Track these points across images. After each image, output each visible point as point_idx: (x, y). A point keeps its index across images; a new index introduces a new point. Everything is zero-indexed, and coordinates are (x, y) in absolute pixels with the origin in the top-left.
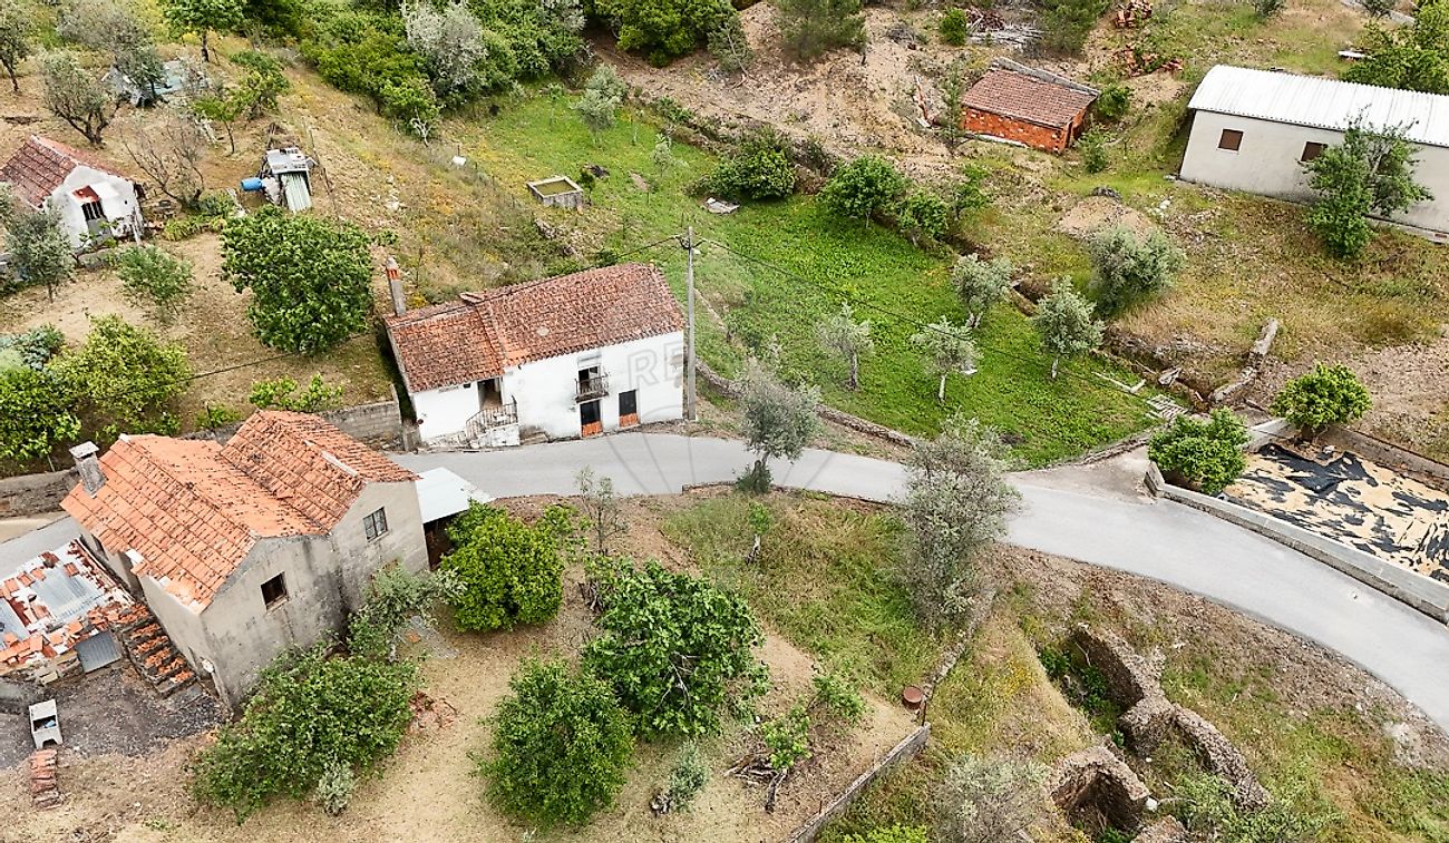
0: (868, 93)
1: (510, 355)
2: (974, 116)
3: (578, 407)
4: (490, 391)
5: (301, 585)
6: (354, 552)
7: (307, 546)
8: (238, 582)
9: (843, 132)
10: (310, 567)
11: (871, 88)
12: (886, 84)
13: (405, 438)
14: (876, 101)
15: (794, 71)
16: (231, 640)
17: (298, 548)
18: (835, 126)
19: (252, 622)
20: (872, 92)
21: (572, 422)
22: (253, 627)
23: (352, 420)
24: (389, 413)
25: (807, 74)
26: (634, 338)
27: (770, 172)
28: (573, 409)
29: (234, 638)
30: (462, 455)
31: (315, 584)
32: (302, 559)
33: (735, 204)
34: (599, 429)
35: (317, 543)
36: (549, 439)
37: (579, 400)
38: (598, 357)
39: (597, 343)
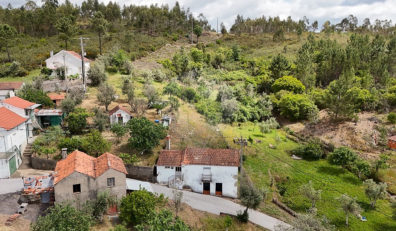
0: (355, 133)
1: (184, 162)
2: (394, 144)
3: (202, 183)
4: (179, 169)
5: (85, 190)
6: (103, 187)
7: (89, 179)
8: (66, 181)
9: (344, 143)
10: (88, 186)
11: (356, 132)
12: (362, 131)
13: (153, 179)
14: (357, 135)
15: (332, 125)
16: (61, 197)
17: (86, 178)
18: (341, 141)
19: (67, 195)
20: (356, 133)
21: (201, 188)
22: (68, 196)
23: (141, 170)
24: (150, 170)
25: (336, 126)
26: (221, 165)
27: (313, 149)
28: (201, 184)
29: (62, 197)
30: (165, 187)
31: (89, 192)
32: (87, 182)
33: (301, 157)
34: (209, 194)
35: (92, 180)
36: (192, 191)
37: (202, 181)
38: (210, 168)
39: (210, 164)
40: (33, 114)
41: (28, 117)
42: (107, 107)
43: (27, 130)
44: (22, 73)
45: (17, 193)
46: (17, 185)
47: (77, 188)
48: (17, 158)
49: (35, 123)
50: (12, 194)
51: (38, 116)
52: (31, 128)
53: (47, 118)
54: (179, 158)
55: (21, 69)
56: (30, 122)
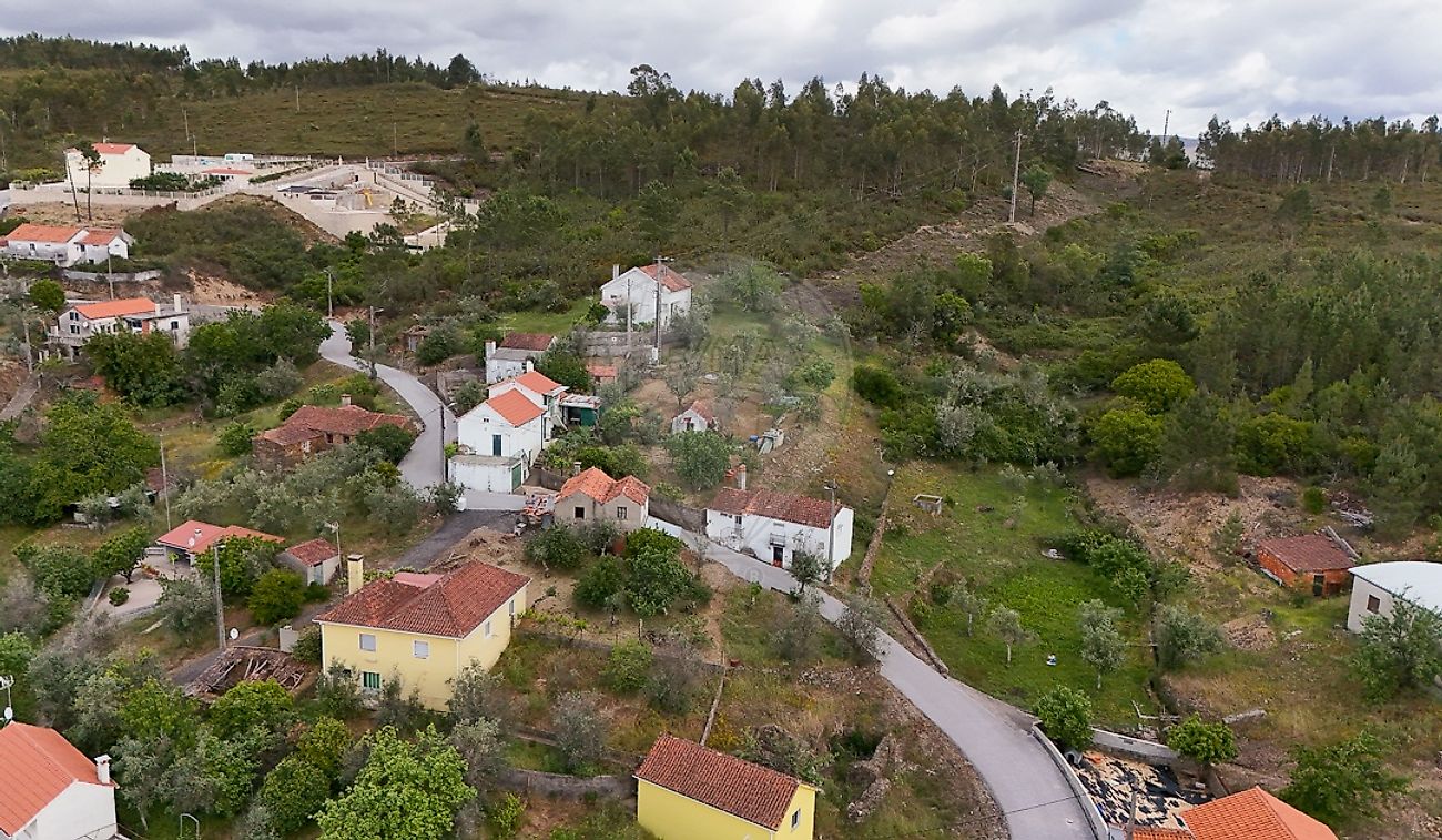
1: (748, 509)
3: (772, 547)
4: (739, 521)
5: (588, 515)
6: (610, 517)
8: (572, 503)
10: (593, 513)
13: (699, 528)
17: (592, 502)
19: (568, 519)
21: (770, 555)
22: (569, 521)
23: (685, 512)
24: (697, 514)
26: (801, 523)
28: (769, 548)
29: (560, 519)
31: (591, 518)
32: (593, 506)
34: (780, 566)
35: (598, 505)
36: (755, 557)
37: (772, 544)
38: (783, 525)
39: (784, 519)
40: (556, 402)
41: (546, 407)
42: (680, 400)
43: (544, 427)
44: (559, 306)
45: (517, 513)
46: (517, 503)
47: (580, 512)
48: (524, 468)
49: (557, 418)
50: (511, 512)
51: (563, 407)
52: (549, 427)
53: (579, 411)
54: (742, 503)
55: (559, 298)
56: (548, 415)
